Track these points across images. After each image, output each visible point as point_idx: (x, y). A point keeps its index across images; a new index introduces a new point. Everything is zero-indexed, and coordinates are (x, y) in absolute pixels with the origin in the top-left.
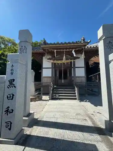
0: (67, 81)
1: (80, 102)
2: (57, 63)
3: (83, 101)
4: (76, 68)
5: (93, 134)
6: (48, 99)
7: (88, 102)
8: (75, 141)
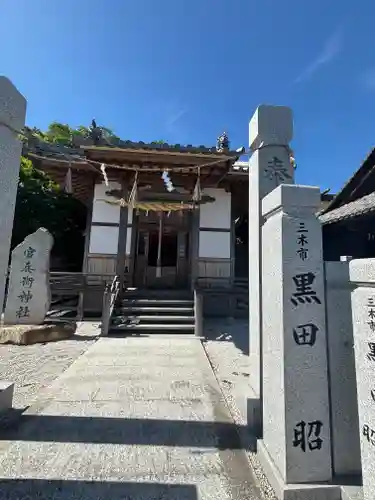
0: (171, 271)
1: (202, 341)
2: (140, 210)
3: (214, 339)
4: (201, 233)
5: (202, 449)
6: (98, 332)
7: (229, 341)
8: (133, 480)
